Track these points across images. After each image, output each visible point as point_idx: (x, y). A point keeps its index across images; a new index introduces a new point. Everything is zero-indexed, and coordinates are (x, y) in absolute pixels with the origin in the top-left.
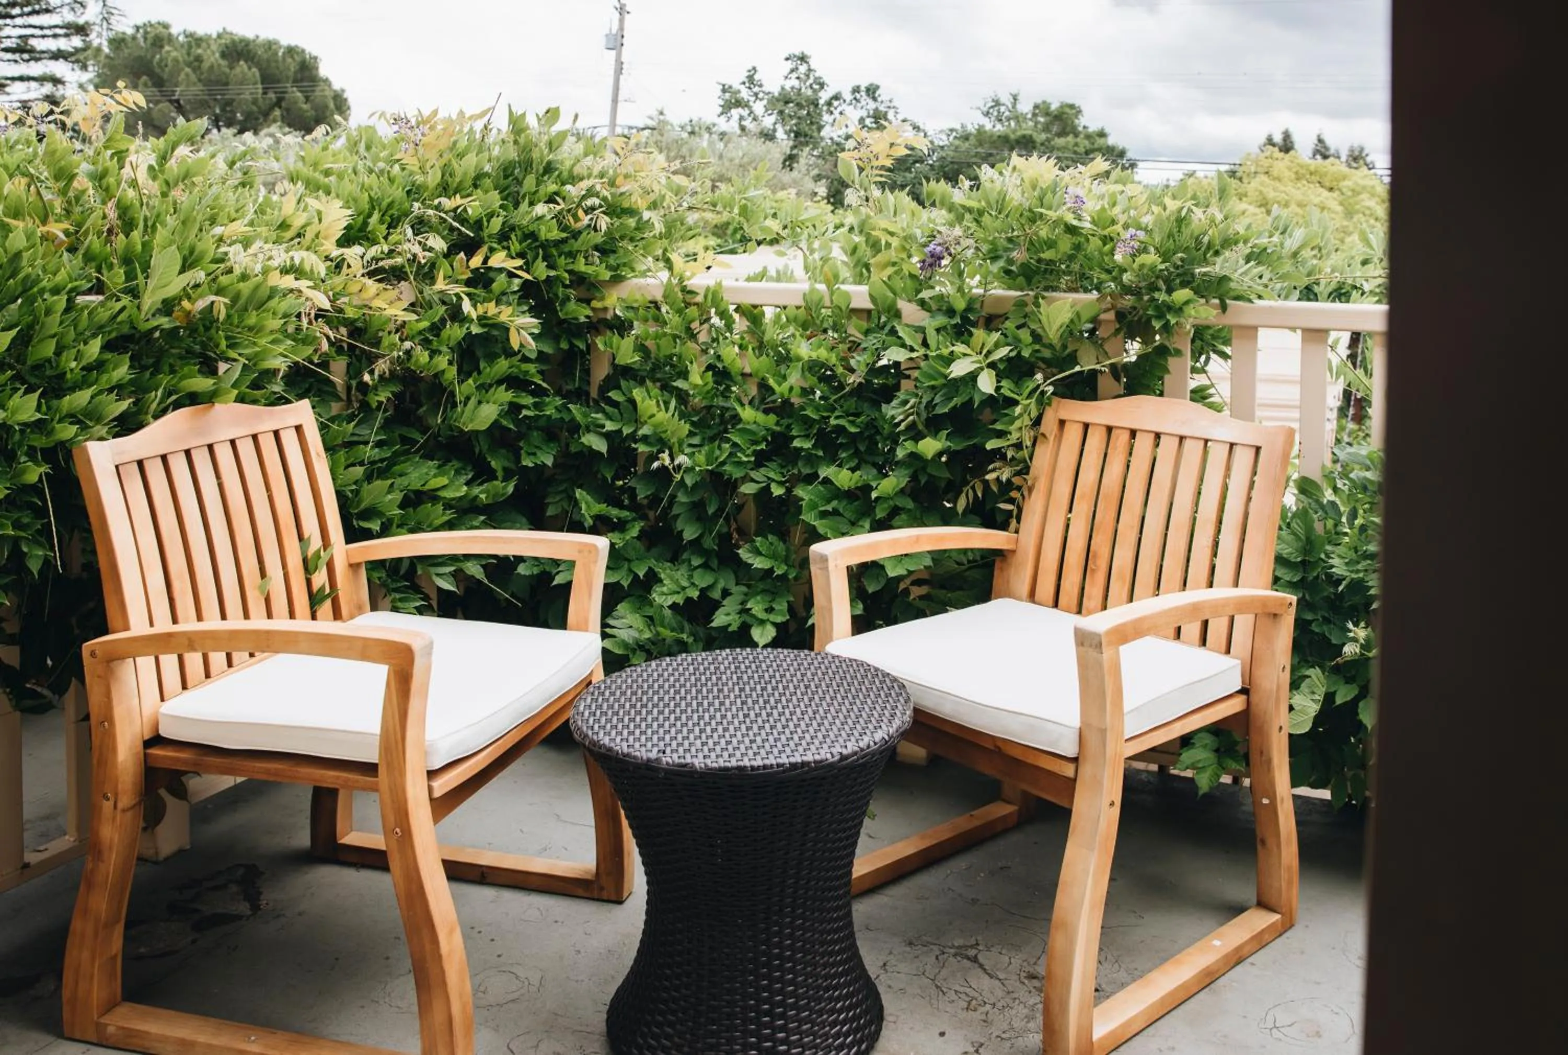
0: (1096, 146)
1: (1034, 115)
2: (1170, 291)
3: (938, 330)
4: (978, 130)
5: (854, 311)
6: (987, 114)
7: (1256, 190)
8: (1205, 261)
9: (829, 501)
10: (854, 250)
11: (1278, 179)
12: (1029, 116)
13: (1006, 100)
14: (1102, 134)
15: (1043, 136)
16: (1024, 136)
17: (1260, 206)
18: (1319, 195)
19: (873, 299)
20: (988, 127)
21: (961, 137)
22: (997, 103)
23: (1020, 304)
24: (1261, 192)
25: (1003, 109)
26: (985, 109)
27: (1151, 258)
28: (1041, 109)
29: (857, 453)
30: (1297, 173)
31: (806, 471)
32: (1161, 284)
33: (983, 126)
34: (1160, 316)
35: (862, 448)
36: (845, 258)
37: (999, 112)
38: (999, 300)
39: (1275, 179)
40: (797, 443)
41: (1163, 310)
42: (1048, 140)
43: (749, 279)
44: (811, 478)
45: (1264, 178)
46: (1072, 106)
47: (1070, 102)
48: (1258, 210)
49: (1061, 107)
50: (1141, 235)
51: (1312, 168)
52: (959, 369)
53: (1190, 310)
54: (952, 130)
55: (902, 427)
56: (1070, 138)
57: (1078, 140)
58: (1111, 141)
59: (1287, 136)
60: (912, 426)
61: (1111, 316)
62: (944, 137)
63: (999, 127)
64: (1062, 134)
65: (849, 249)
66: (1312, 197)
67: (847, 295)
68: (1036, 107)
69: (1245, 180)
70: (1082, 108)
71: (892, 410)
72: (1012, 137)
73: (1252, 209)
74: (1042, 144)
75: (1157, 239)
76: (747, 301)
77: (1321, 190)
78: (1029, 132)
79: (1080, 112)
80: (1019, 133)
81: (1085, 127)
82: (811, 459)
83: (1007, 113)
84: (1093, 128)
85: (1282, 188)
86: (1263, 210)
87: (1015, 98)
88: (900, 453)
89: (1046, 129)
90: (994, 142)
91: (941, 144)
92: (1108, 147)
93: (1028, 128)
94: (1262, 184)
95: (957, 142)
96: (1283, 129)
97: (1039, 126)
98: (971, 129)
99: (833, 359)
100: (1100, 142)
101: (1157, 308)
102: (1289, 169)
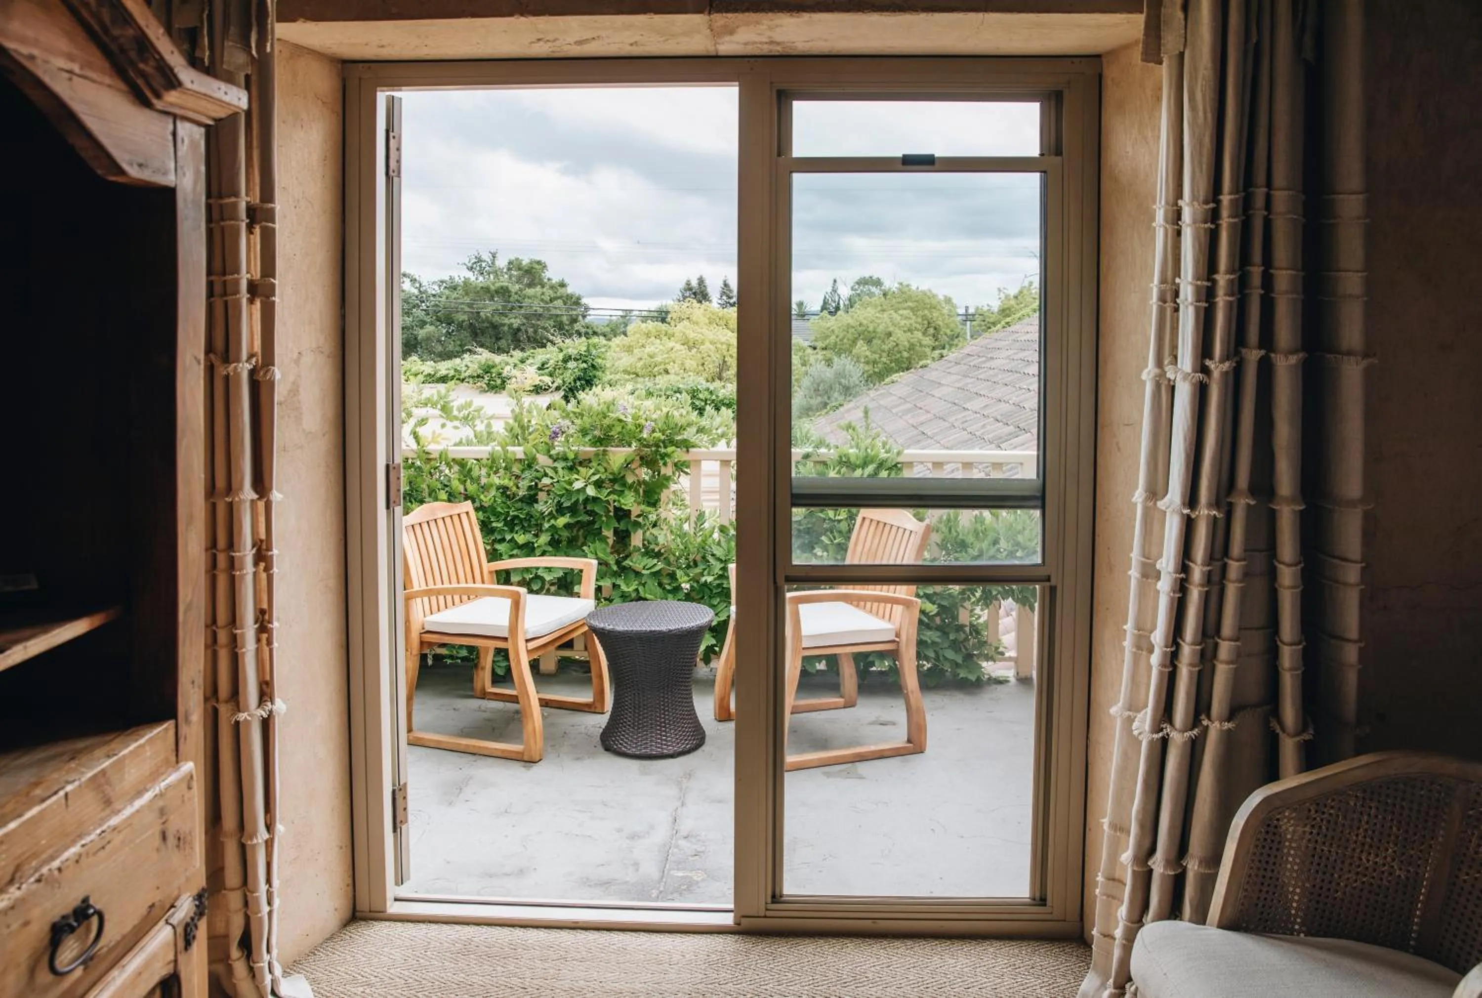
0: (559, 294)
1: (509, 269)
2: (665, 447)
3: (563, 468)
4: (465, 283)
5: (516, 460)
6: (471, 269)
7: (681, 331)
8: (679, 433)
9: (512, 550)
10: (512, 430)
11: (697, 323)
12: (505, 270)
13: (486, 257)
14: (563, 285)
15: (517, 287)
16: (502, 287)
17: (683, 344)
18: (726, 335)
19: (525, 453)
20: (473, 278)
21: (451, 287)
22: (479, 260)
23: (597, 455)
24: (684, 333)
25: (484, 265)
26: (470, 265)
27: (657, 435)
28: (513, 265)
29: (523, 527)
30: (709, 318)
31: (499, 537)
32: (662, 445)
33: (469, 279)
34: (662, 458)
35: (526, 525)
36: (506, 434)
37: (480, 266)
38: (585, 452)
39: (694, 323)
40: (494, 525)
41: (664, 456)
42: (521, 290)
43: (455, 445)
44: (503, 540)
45: (686, 322)
46: (539, 263)
47: (538, 259)
48: (682, 347)
49: (531, 263)
50: (653, 424)
51: (720, 315)
52: (578, 485)
53: (675, 455)
54: (442, 282)
55: (546, 513)
56: (538, 289)
57: (545, 290)
58: (570, 290)
59: (701, 281)
60: (551, 513)
61: (638, 458)
62: (436, 288)
63: (481, 278)
64: (530, 285)
65: (509, 429)
66: (720, 336)
67: (514, 453)
68: (510, 263)
69: (673, 323)
70: (547, 264)
71: (540, 507)
72: (493, 288)
73: (678, 346)
74: (516, 293)
75: (660, 426)
76: (458, 456)
77: (726, 331)
78: (506, 284)
79: (545, 267)
80: (498, 285)
81: (549, 279)
82: (501, 531)
83: (487, 268)
84: (555, 280)
85: (700, 330)
86: (686, 346)
87: (494, 256)
88: (546, 525)
89: (519, 281)
90: (478, 292)
91: (434, 292)
92: (568, 295)
93: (504, 281)
94: (685, 327)
95: (447, 292)
96: (698, 276)
97: (513, 279)
98: (458, 280)
99: (511, 484)
100: (561, 291)
101: (661, 455)
102: (704, 316)
